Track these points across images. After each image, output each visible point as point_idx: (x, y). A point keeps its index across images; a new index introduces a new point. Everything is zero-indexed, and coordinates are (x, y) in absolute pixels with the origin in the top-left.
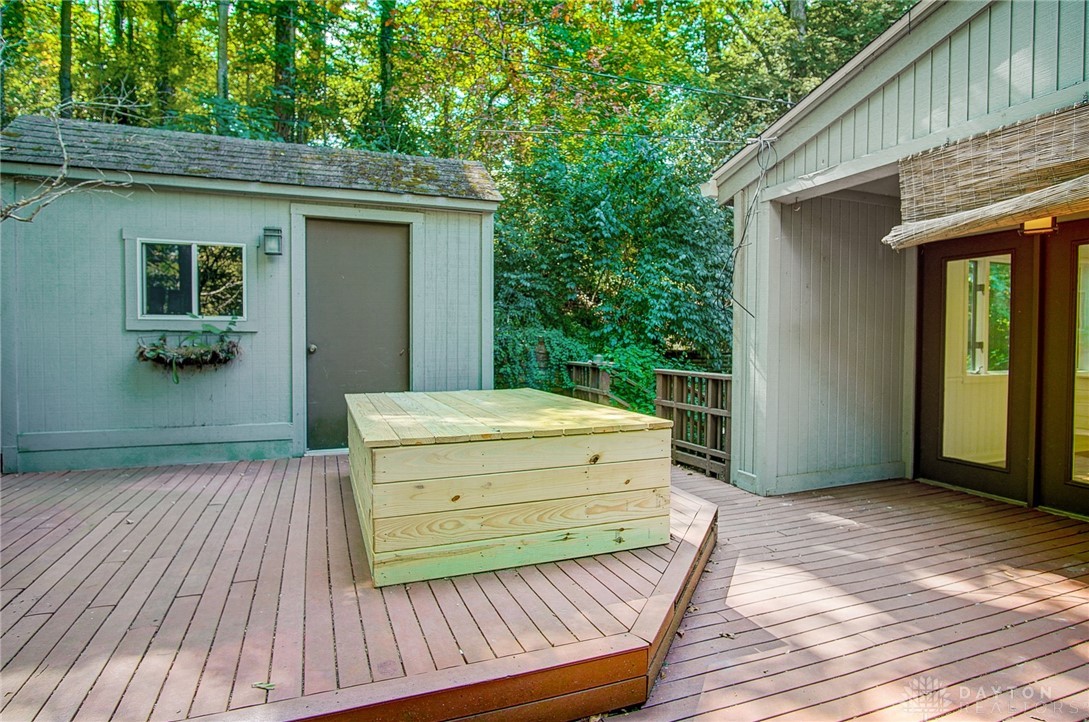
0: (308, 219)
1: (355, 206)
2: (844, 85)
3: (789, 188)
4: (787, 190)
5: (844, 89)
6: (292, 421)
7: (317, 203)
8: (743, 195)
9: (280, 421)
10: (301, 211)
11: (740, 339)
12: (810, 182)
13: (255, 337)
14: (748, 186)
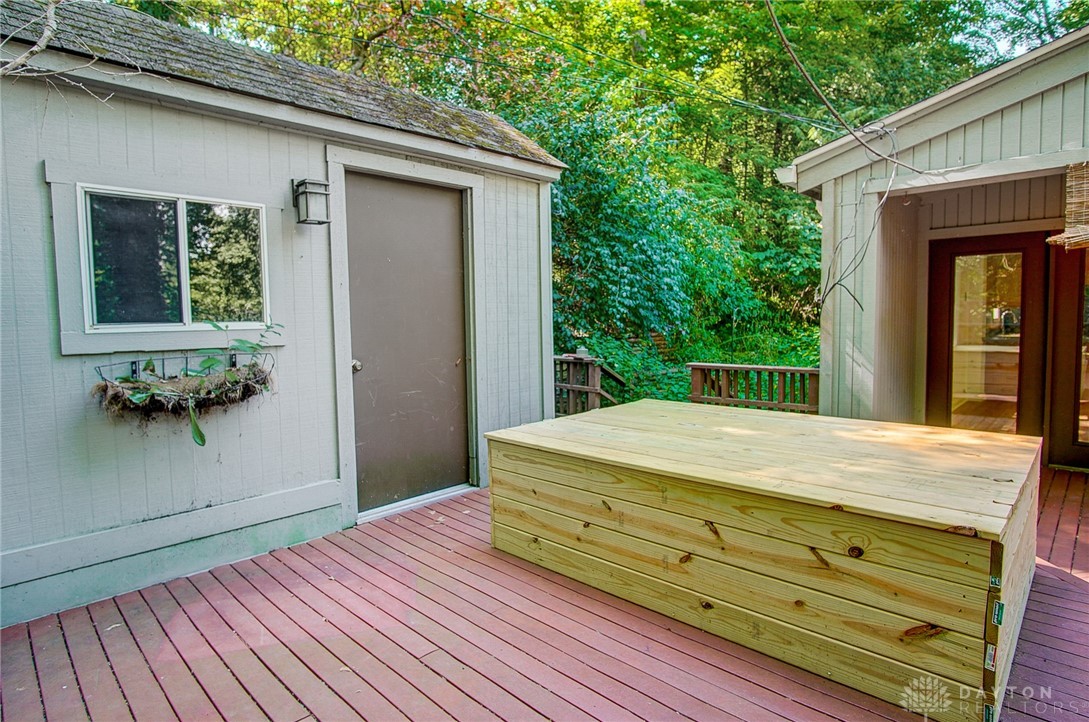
0: (351, 173)
1: (407, 157)
2: (991, 86)
3: (909, 182)
4: (907, 184)
5: (990, 89)
6: (339, 477)
7: (360, 148)
8: (835, 184)
9: (321, 479)
10: (342, 158)
11: (831, 332)
12: (941, 178)
13: (281, 352)
14: (842, 176)
